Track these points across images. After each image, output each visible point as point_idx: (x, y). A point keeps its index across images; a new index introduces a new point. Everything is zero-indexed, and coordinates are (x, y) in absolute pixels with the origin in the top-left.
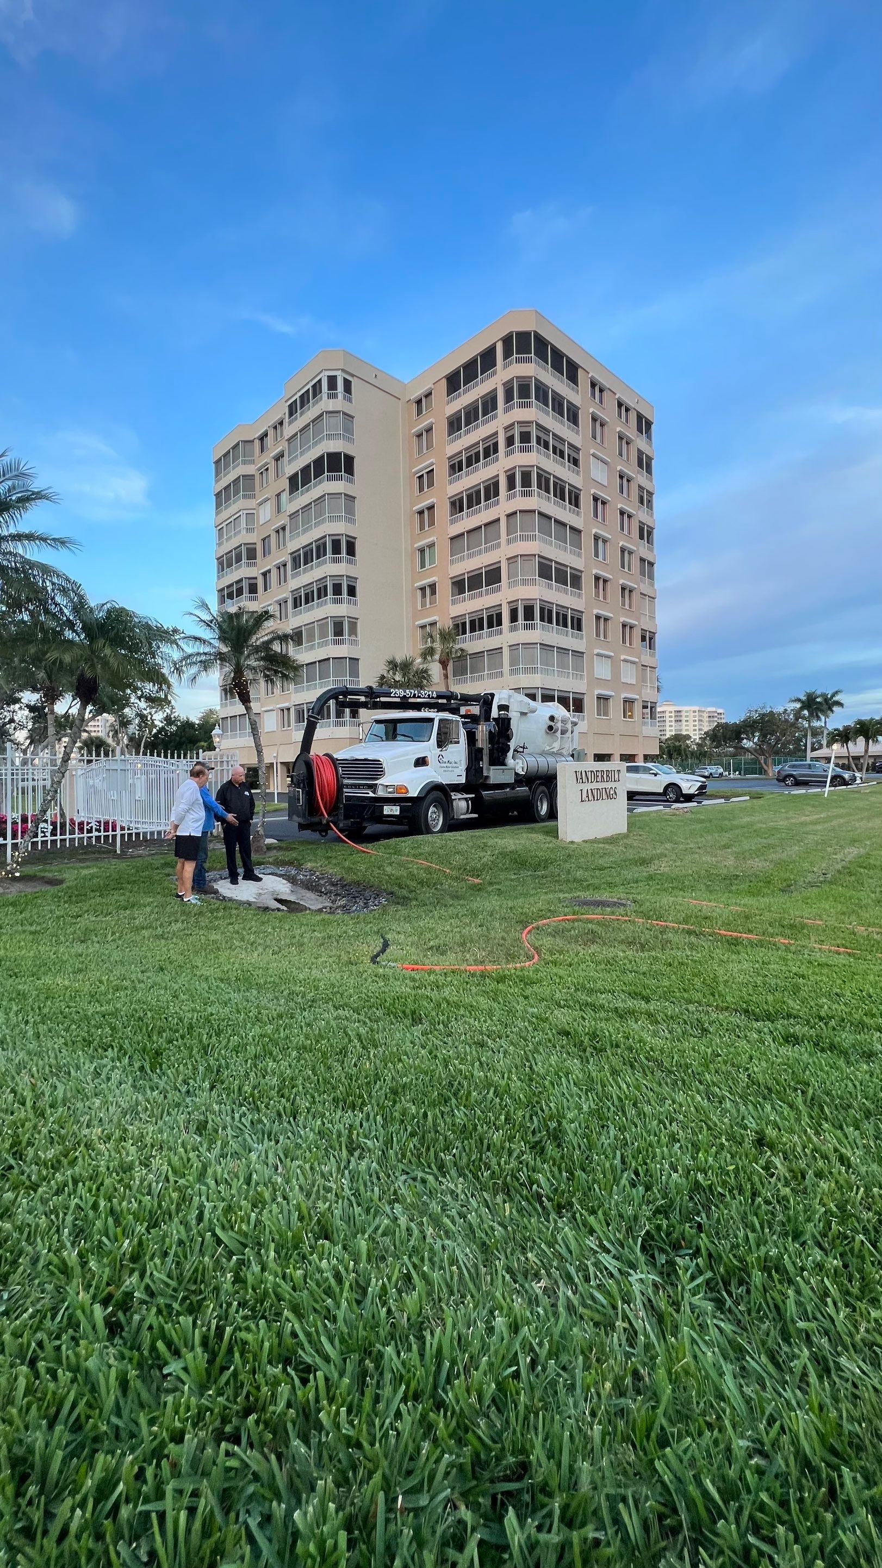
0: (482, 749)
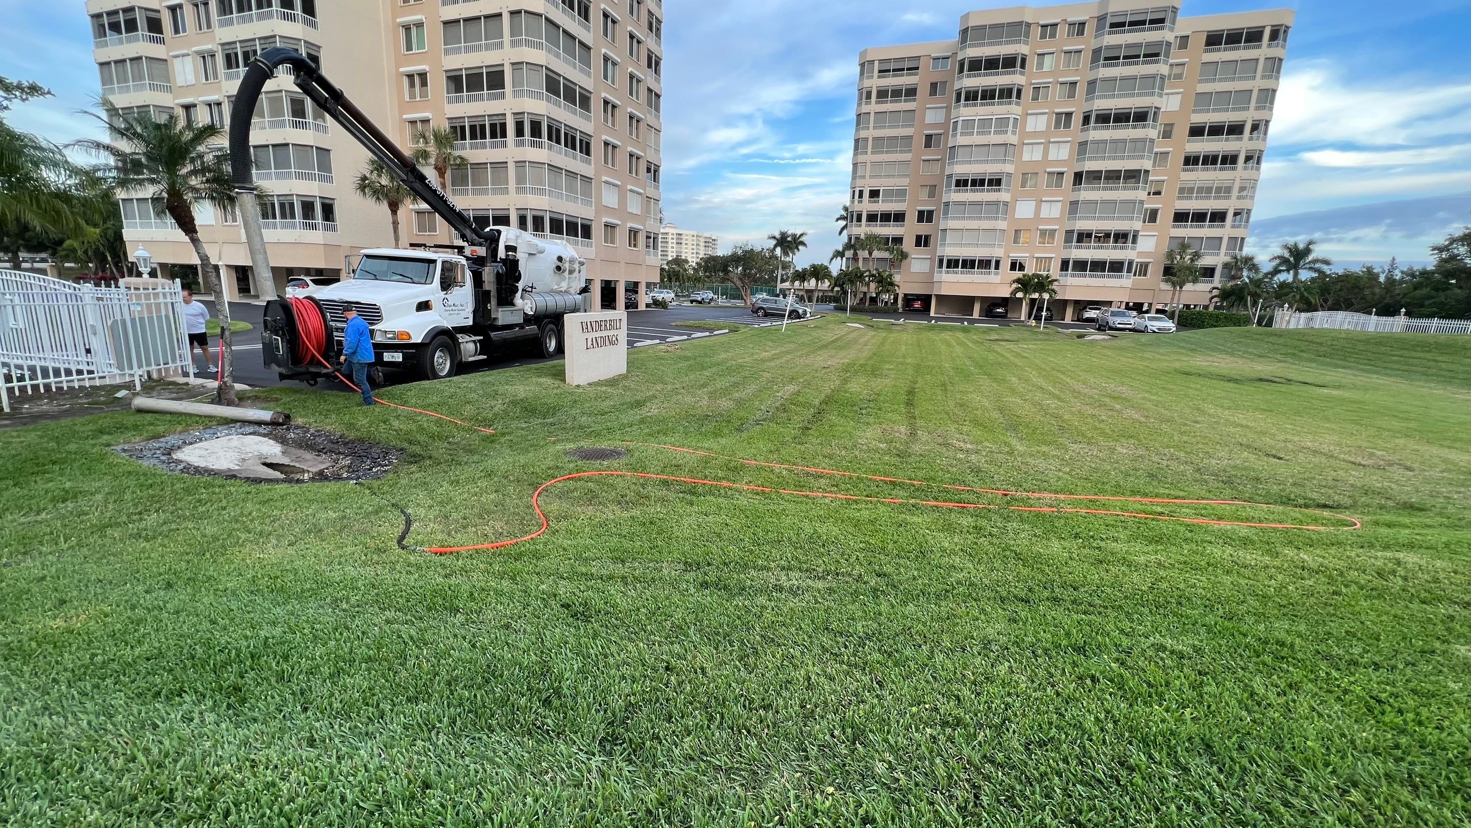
0: (490, 291)
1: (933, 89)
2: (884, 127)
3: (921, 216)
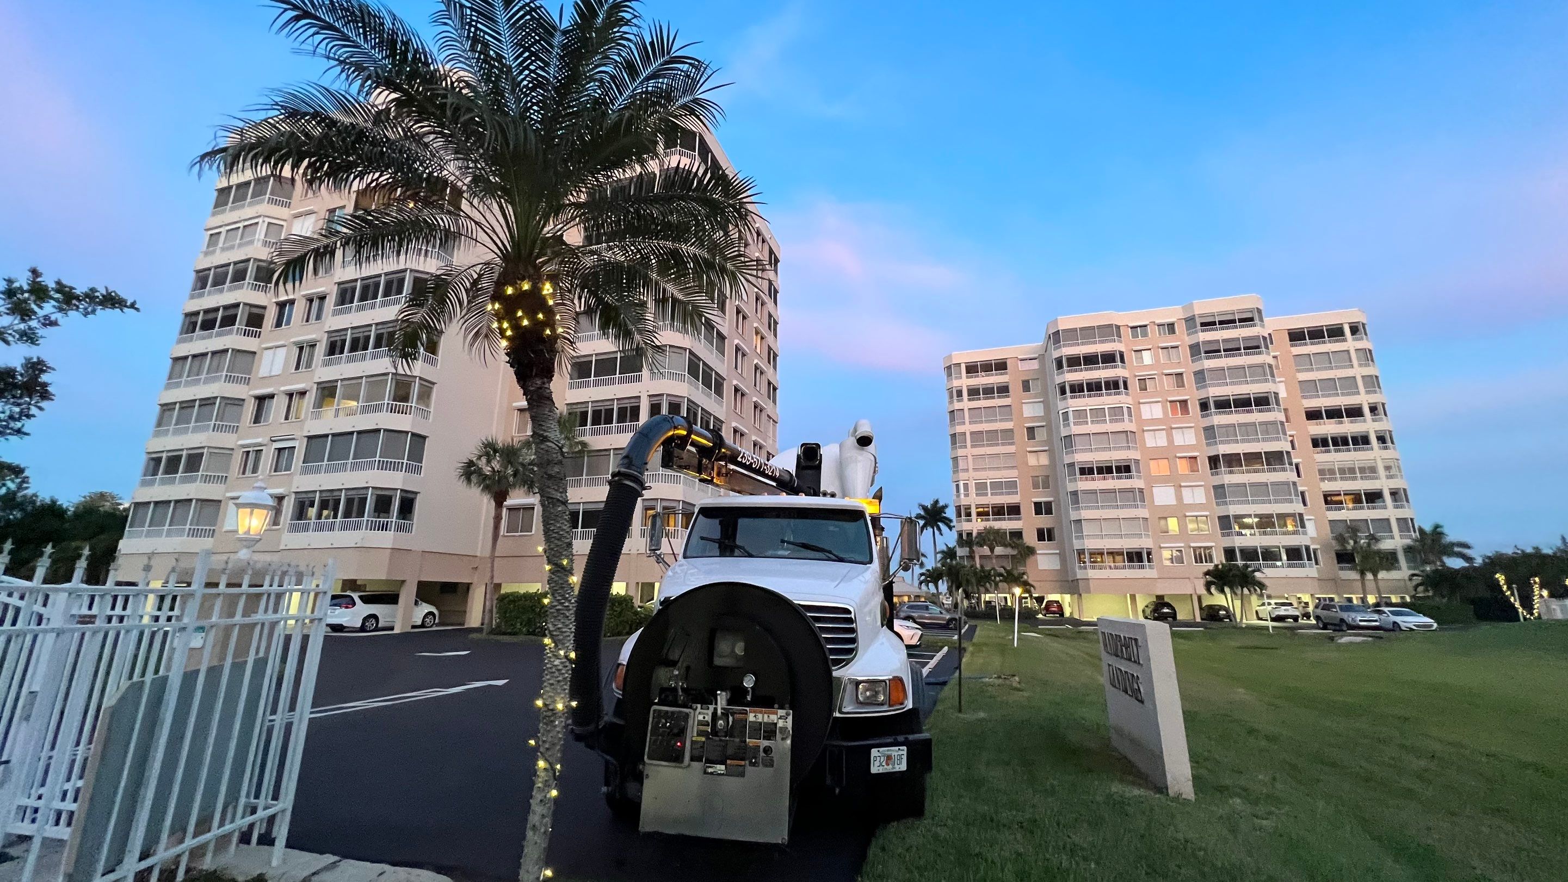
1: (1026, 386)
2: (981, 422)
3: (1038, 508)
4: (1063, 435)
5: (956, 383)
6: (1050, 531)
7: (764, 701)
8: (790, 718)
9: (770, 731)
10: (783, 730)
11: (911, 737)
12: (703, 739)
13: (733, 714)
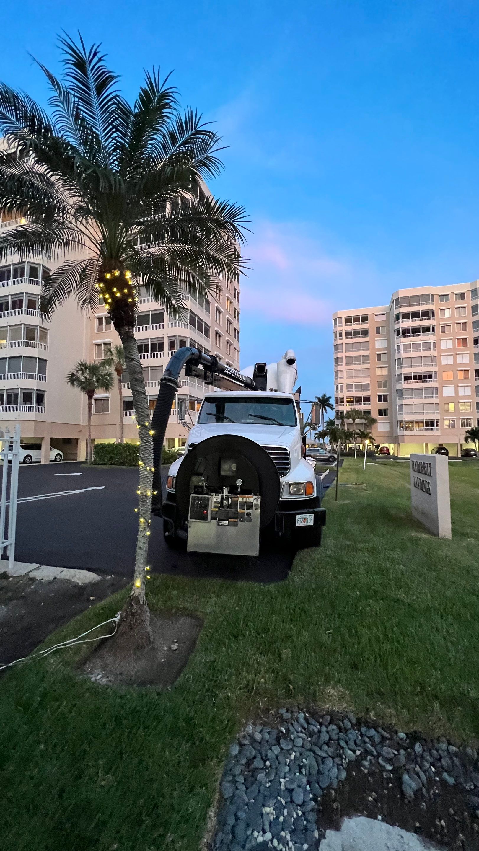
1: (378, 330)
2: (352, 351)
3: (380, 398)
4: (397, 358)
5: (339, 329)
6: (385, 411)
7: (246, 492)
8: (260, 500)
9: (250, 506)
10: (256, 505)
11: (316, 510)
12: (217, 509)
13: (231, 498)
